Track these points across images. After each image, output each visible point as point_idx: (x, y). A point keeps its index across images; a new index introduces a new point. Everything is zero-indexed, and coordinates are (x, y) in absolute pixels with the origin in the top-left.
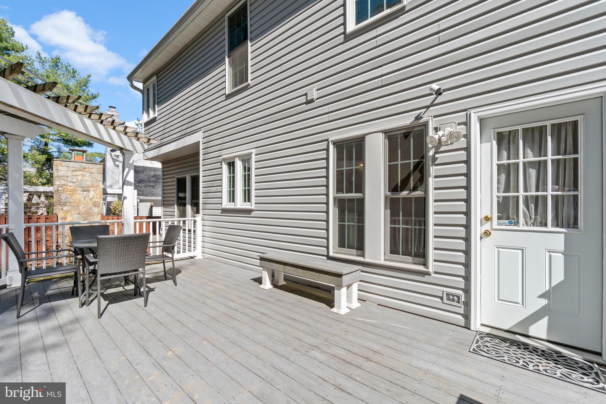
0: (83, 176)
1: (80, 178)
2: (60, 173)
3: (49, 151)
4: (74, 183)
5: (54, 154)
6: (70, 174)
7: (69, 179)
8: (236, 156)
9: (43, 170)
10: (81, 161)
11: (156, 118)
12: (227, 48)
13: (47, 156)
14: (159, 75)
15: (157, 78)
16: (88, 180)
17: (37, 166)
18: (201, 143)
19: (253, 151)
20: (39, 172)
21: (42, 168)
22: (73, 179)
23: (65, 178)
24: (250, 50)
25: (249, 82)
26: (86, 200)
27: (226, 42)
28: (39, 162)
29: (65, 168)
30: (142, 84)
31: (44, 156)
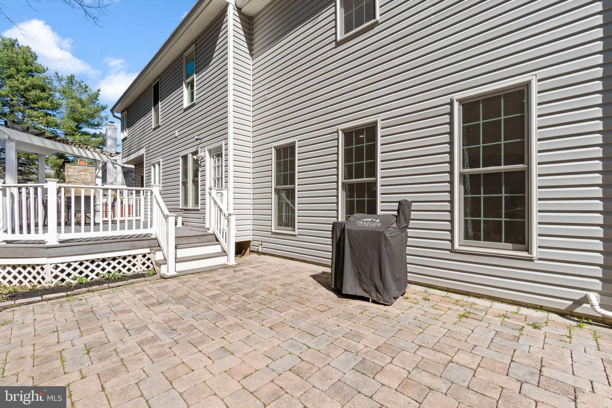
0: (85, 175)
1: (83, 177)
2: (70, 174)
3: (66, 156)
4: (79, 180)
5: (70, 158)
6: (76, 174)
7: (76, 177)
8: (156, 162)
9: (60, 172)
10: (84, 165)
11: (127, 137)
12: (153, 103)
13: (63, 160)
14: (128, 110)
15: (127, 112)
16: (89, 177)
17: (56, 168)
18: (145, 154)
19: (161, 160)
20: (57, 173)
21: (60, 170)
22: (78, 177)
23: (73, 177)
24: (160, 107)
25: (160, 123)
26: (88, 192)
27: (153, 100)
28: (57, 165)
29: (73, 170)
30: (120, 114)
31: (62, 160)
